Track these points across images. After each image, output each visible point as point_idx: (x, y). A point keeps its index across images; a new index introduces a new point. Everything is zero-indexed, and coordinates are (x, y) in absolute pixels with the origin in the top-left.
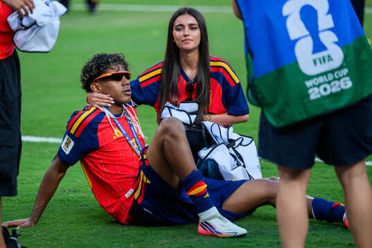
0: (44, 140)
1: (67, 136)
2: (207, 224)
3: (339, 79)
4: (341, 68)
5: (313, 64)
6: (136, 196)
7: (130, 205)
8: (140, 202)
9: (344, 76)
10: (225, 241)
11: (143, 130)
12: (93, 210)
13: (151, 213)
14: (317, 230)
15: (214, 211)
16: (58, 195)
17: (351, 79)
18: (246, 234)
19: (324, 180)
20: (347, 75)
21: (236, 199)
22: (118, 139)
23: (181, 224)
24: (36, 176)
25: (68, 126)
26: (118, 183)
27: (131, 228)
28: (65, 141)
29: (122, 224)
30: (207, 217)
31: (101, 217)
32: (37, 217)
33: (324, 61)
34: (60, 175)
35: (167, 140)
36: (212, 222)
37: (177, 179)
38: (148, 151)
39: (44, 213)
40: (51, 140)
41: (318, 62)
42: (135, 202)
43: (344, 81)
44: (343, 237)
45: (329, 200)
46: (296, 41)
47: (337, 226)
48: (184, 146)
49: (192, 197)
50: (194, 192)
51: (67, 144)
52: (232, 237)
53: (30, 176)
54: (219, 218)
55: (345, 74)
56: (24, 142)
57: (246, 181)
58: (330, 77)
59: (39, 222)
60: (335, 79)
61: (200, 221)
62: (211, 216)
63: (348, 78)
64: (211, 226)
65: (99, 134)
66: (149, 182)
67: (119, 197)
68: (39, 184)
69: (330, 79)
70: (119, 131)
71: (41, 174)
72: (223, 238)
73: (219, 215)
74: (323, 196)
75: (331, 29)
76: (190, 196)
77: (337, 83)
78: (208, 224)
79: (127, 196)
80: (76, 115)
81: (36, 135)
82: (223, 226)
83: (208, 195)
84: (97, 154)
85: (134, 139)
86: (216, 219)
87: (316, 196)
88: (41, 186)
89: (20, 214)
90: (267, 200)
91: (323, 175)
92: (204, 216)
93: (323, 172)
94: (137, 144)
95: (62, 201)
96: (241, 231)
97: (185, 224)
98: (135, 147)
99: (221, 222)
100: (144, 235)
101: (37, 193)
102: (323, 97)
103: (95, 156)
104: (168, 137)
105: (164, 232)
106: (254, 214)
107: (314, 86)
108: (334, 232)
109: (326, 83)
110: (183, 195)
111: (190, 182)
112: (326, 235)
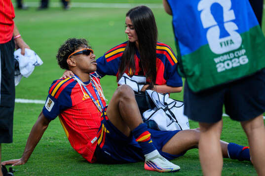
0: (31, 101)
1: (49, 98)
2: (150, 163)
3: (239, 57)
4: (240, 49)
5: (220, 46)
6: (99, 142)
7: (94, 148)
8: (102, 146)
9: (242, 55)
10: (164, 174)
11: (104, 94)
12: (68, 152)
13: (110, 154)
14: (231, 166)
15: (156, 152)
16: (42, 142)
17: (248, 57)
18: (179, 170)
19: (236, 130)
20: (245, 54)
21: (172, 144)
22: (86, 100)
23: (132, 163)
24: (25, 128)
25: (49, 90)
26: (86, 133)
27: (96, 165)
28: (48, 102)
29: (89, 163)
30: (150, 158)
31: (73, 157)
32: (27, 158)
33: (228, 43)
34: (44, 127)
35: (122, 102)
36: (155, 161)
37: (129, 130)
38: (108, 109)
39: (32, 155)
40: (36, 102)
41: (223, 44)
42: (98, 146)
43: (243, 59)
44: (251, 171)
45: (240, 144)
46: (207, 29)
47: (246, 163)
48: (134, 106)
49: (140, 142)
50: (141, 139)
51: (49, 104)
52: (169, 172)
53: (22, 128)
54: (160, 158)
55: (243, 53)
56: (17, 103)
57: (179, 131)
58: (232, 55)
59: (28, 161)
60: (235, 57)
61: (146, 160)
62: (154, 156)
63: (245, 57)
64: (154, 164)
65: (72, 97)
66: (108, 132)
67: (87, 143)
68: (29, 134)
69: (231, 57)
70: (87, 95)
71: (30, 126)
72: (163, 172)
73: (160, 156)
74: (235, 142)
75: (233, 21)
76: (138, 142)
77: (237, 60)
78: (152, 162)
79: (92, 142)
80: (55, 82)
81: (25, 98)
82: (163, 164)
83: (151, 141)
84: (70, 111)
85: (98, 100)
86: (158, 158)
87: (231, 141)
88: (30, 135)
89: (14, 156)
90: (194, 145)
91: (235, 127)
92: (149, 156)
93: (235, 124)
94: (100, 104)
95: (45, 146)
96: (176, 167)
97: (135, 163)
98: (99, 106)
99: (161, 161)
100: (105, 170)
101: (26, 140)
102: (227, 71)
103: (70, 113)
104: (122, 99)
105: (119, 168)
106: (185, 155)
107: (221, 62)
108: (244, 168)
109: (228, 60)
110: (134, 141)
111: (139, 132)
112: (237, 170)
